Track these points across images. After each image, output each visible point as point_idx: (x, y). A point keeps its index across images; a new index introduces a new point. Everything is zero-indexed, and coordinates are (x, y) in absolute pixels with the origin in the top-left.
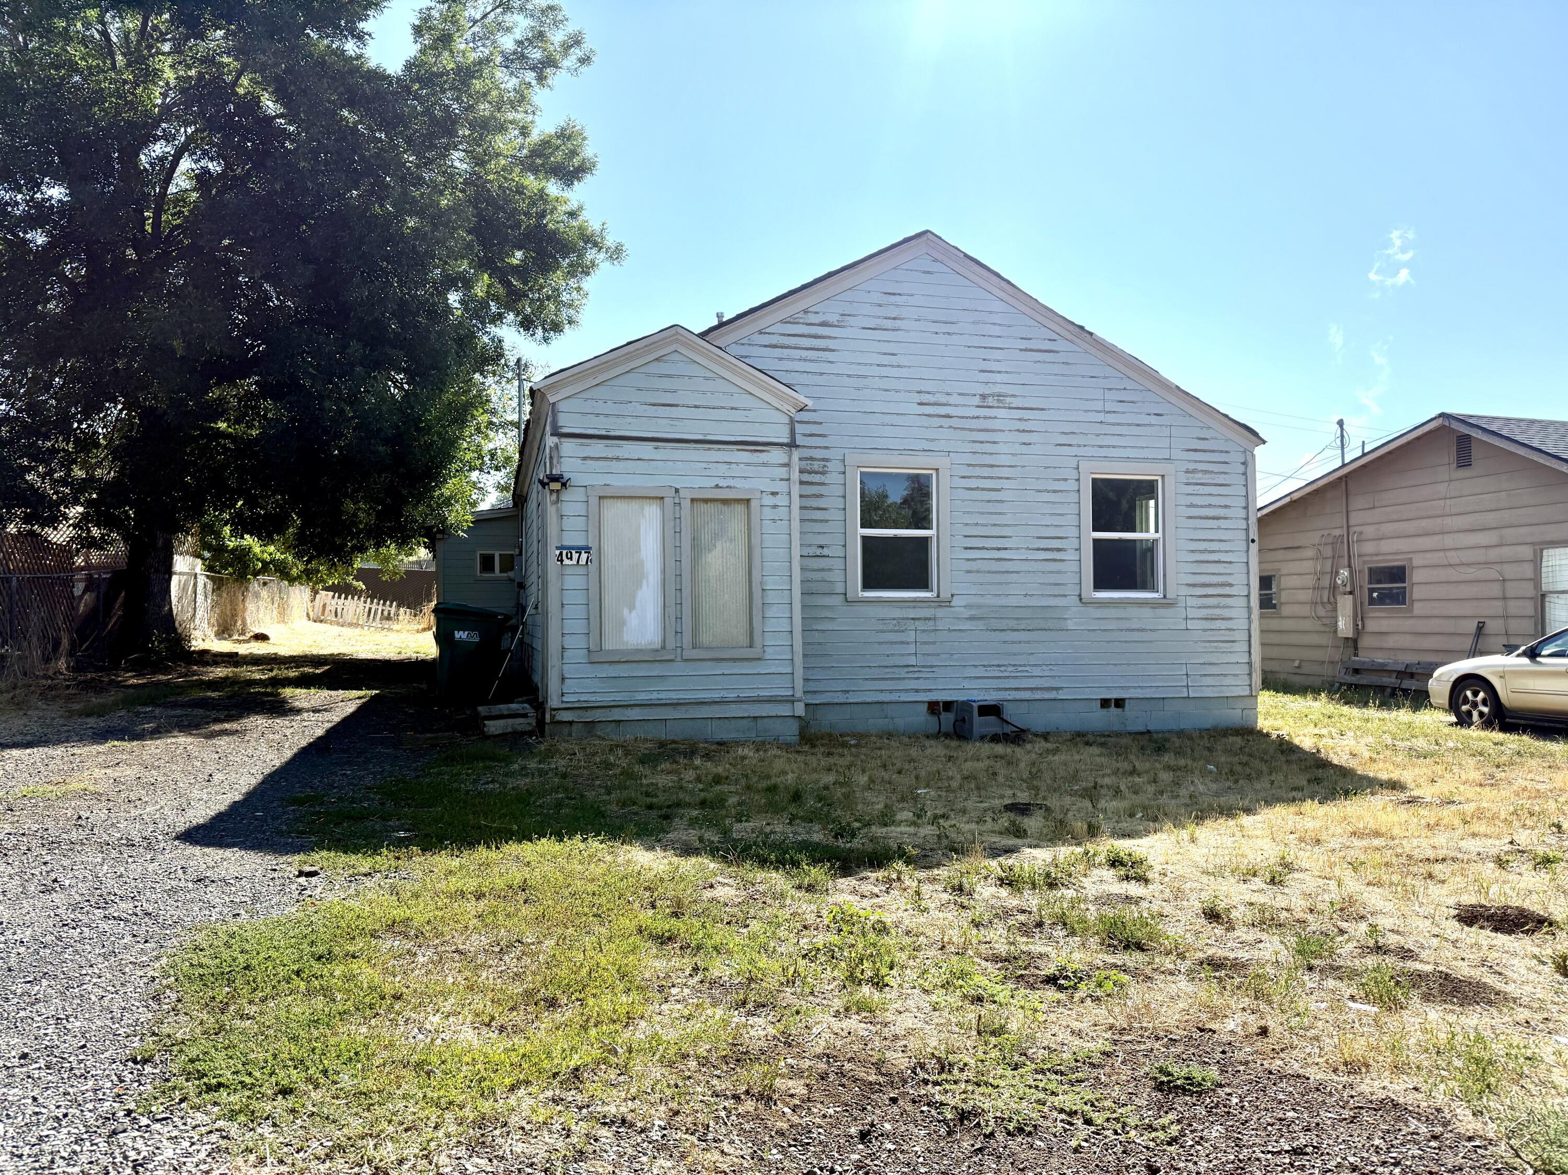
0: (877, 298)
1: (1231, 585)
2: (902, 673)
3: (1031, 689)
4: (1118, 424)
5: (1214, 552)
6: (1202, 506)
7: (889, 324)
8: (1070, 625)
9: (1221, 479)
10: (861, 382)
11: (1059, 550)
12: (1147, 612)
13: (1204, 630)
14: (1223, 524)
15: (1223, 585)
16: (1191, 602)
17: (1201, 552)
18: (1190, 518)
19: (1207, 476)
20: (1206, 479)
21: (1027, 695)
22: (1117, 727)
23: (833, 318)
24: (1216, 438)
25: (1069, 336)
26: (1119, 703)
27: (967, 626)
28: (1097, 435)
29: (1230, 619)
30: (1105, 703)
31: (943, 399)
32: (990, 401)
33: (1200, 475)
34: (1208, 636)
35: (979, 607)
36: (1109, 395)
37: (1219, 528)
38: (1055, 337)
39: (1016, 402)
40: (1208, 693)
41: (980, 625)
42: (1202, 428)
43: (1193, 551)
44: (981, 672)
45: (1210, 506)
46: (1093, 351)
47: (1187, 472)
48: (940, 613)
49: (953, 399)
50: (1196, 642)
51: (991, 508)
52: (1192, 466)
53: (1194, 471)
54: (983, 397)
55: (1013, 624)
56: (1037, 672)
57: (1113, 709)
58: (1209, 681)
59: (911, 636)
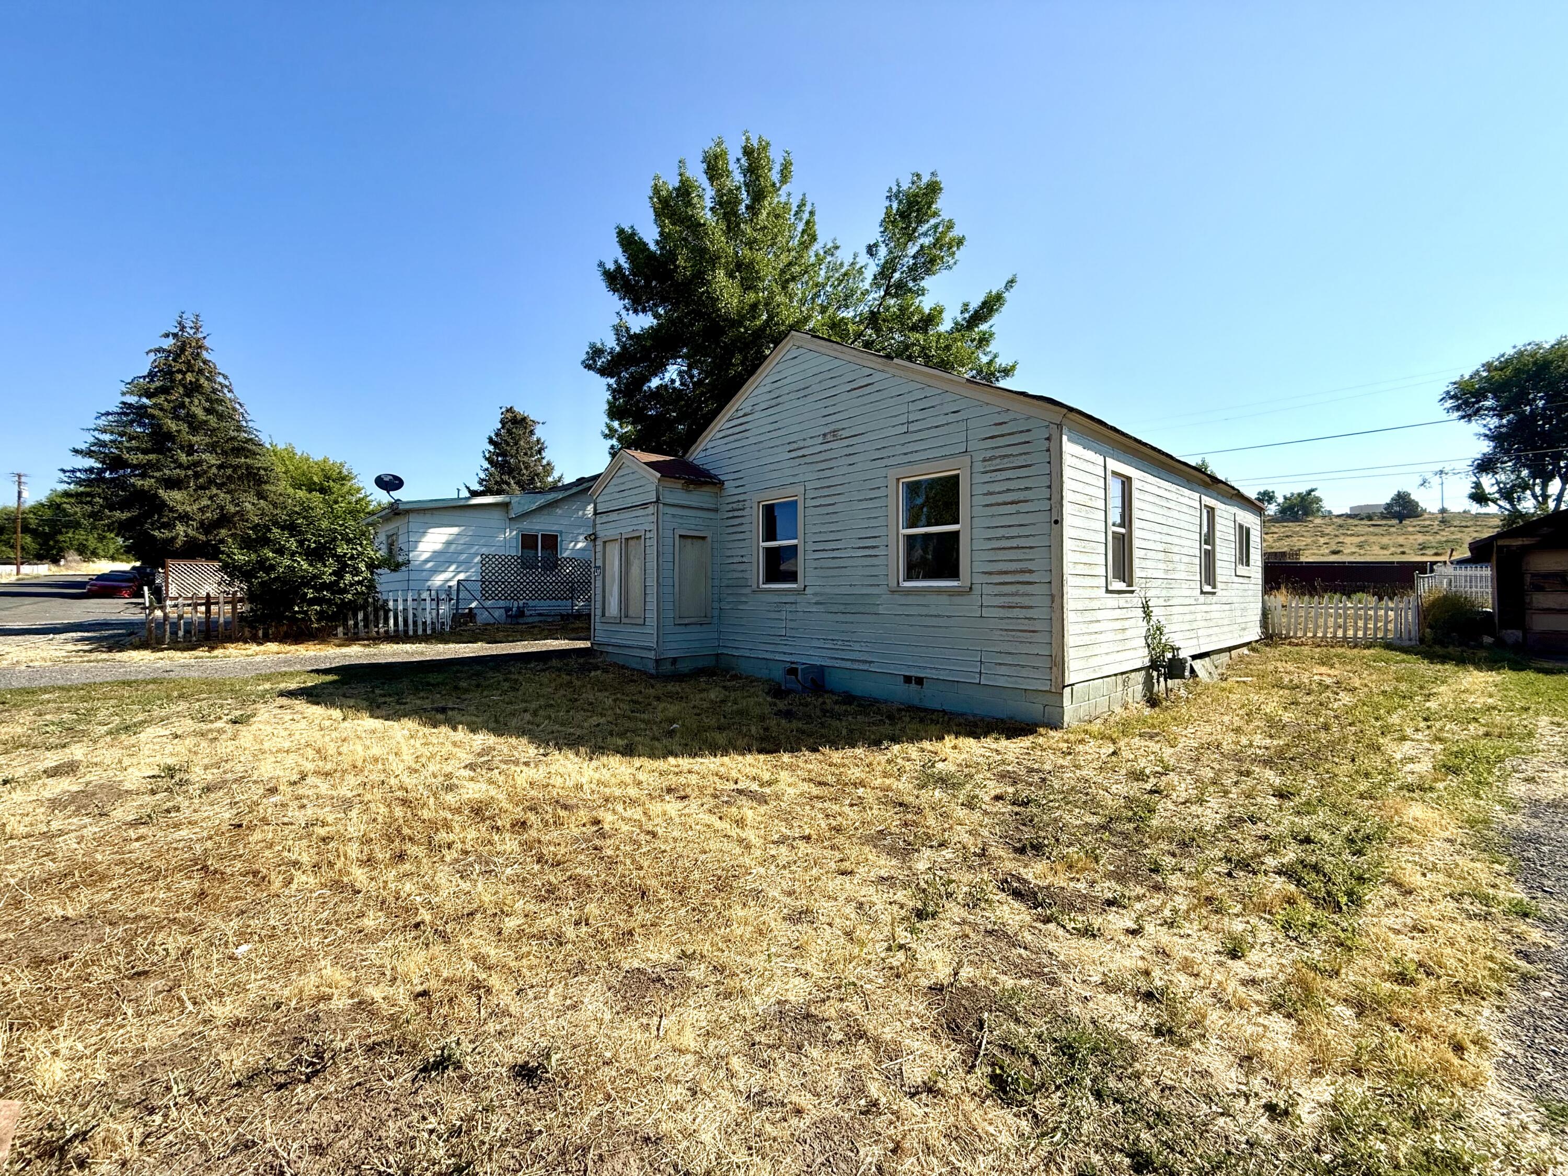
0: (768, 388)
1: (1031, 572)
2: (777, 640)
3: (852, 660)
4: (920, 431)
5: (1013, 537)
6: (999, 493)
7: (774, 402)
8: (881, 610)
9: (1021, 461)
10: (761, 446)
11: (874, 547)
12: (944, 599)
13: (1002, 618)
14: (1023, 507)
15: (1022, 571)
16: (987, 589)
17: (998, 539)
18: (987, 505)
19: (1006, 460)
20: (1006, 463)
21: (848, 665)
22: (916, 702)
23: (748, 410)
24: (1015, 419)
25: (880, 367)
26: (920, 681)
27: (814, 609)
28: (903, 445)
29: (1031, 607)
30: (908, 679)
31: (801, 444)
32: (829, 438)
33: (998, 461)
34: (1004, 625)
35: (821, 594)
36: (912, 407)
37: (1018, 513)
38: (872, 371)
39: (845, 434)
40: (1001, 682)
41: (821, 608)
42: (999, 413)
43: (989, 539)
44: (820, 644)
45: (1008, 491)
46: (897, 372)
47: (984, 460)
48: (799, 599)
49: (806, 443)
50: (992, 630)
51: (828, 519)
52: (989, 454)
53: (990, 459)
54: (824, 435)
55: (842, 608)
56: (857, 647)
57: (913, 686)
58: (1003, 670)
59: (783, 615)
